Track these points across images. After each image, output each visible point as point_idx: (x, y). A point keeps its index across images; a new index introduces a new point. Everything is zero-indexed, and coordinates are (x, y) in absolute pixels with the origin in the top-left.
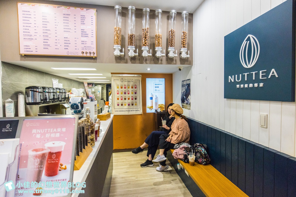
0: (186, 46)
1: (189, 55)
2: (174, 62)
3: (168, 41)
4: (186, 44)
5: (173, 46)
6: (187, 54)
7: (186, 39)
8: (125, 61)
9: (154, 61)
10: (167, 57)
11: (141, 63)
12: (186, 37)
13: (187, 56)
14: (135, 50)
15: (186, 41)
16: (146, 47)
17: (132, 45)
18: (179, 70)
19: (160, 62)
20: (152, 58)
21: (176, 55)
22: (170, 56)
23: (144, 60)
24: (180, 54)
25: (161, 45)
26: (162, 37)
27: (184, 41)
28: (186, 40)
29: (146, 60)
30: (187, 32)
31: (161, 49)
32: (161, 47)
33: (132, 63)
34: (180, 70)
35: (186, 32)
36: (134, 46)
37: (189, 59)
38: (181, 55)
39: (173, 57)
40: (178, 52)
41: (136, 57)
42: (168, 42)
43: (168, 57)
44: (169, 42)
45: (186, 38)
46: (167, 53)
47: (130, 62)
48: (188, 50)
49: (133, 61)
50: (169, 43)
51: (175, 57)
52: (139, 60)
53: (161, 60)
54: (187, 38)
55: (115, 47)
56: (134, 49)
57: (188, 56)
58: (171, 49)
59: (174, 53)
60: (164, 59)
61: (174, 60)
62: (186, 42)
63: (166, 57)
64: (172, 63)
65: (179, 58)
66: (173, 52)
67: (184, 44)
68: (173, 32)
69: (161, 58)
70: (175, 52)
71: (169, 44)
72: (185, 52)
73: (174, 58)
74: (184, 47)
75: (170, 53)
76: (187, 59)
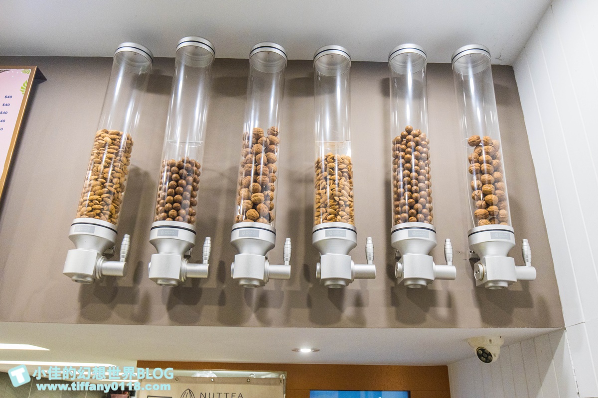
0: (506, 212)
1: (528, 264)
2: (442, 311)
3: (393, 189)
4: (501, 200)
5: (420, 216)
6: (520, 261)
7: (496, 174)
8: (136, 308)
9: (309, 304)
10: (393, 284)
11: (233, 319)
12: (495, 162)
13: (521, 269)
14: (190, 246)
15: (499, 185)
16: (257, 224)
17: (174, 219)
18: (480, 356)
19: (349, 310)
20: (297, 286)
21: (450, 269)
22: (405, 276)
23: (249, 304)
24: (475, 259)
25: (348, 209)
26: (354, 169)
27: (487, 187)
28: (497, 180)
29: (263, 301)
30: (497, 139)
31: (349, 236)
32: (348, 225)
33: (177, 319)
34: (485, 356)
35: (494, 142)
36: (189, 222)
37: (537, 292)
38: (481, 268)
39: (429, 281)
40: (456, 252)
41: (204, 286)
42: (393, 196)
43: (399, 282)
44: (396, 193)
45: (497, 169)
46: (393, 255)
47: (166, 317)
48: (520, 233)
49: (180, 308)
50: (398, 199)
51: (445, 279)
52: (222, 301)
53: (359, 302)
54: (503, 168)
55: (74, 230)
56: (186, 237)
57: (528, 271)
58: (410, 234)
59: (431, 258)
60: (377, 291)
61: (442, 298)
62: (502, 189)
63: (387, 284)
64: (428, 317)
65: (472, 287)
66: (425, 247)
67: (488, 204)
68: (417, 144)
69: (355, 286)
70: (439, 252)
71: (397, 206)
72: (506, 249)
73: (439, 286)
74: (491, 218)
75: (406, 257)
76: (519, 288)
